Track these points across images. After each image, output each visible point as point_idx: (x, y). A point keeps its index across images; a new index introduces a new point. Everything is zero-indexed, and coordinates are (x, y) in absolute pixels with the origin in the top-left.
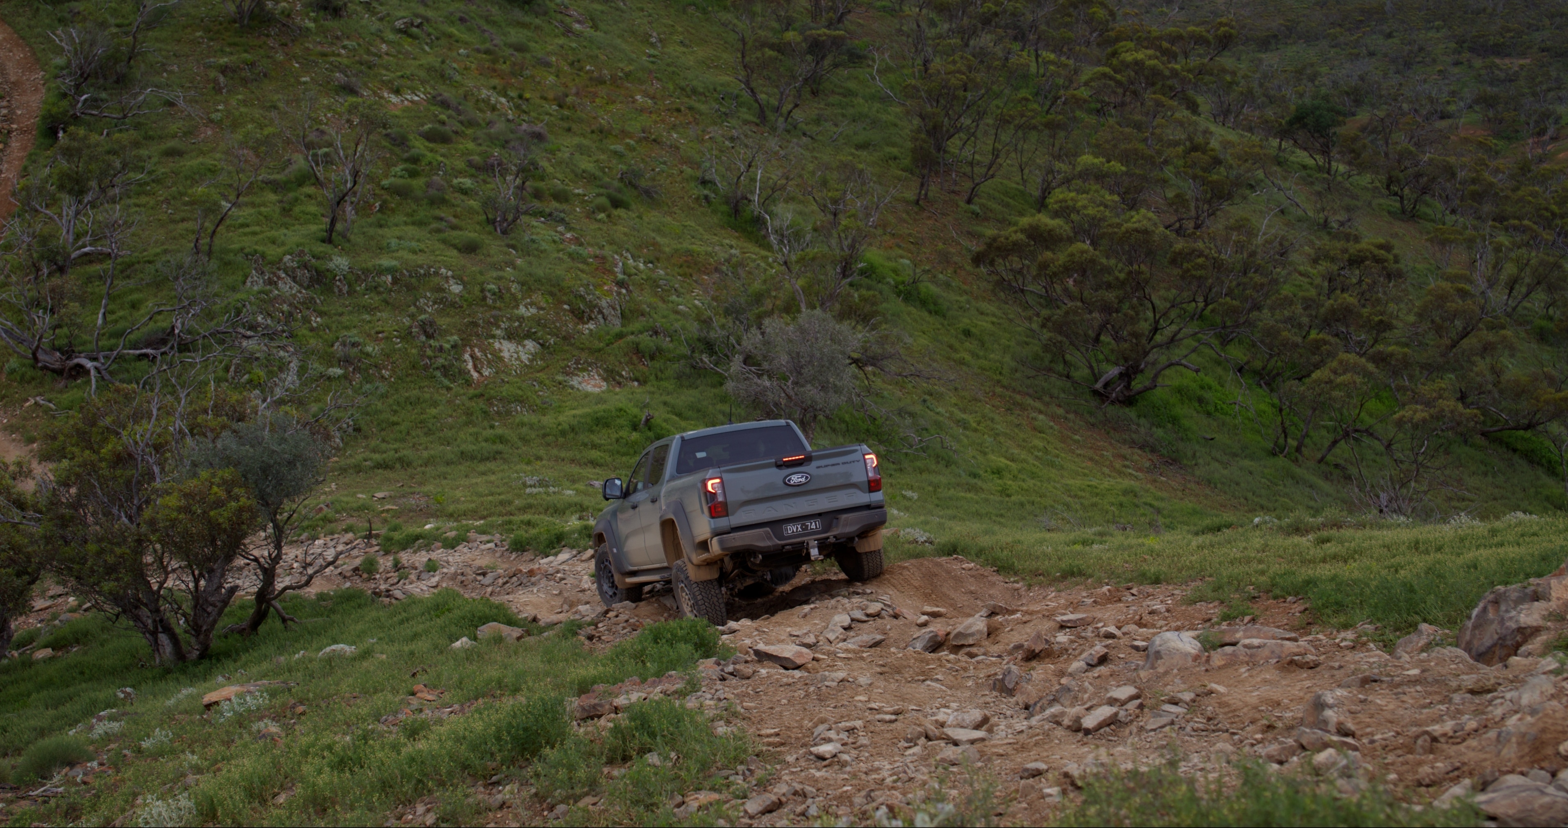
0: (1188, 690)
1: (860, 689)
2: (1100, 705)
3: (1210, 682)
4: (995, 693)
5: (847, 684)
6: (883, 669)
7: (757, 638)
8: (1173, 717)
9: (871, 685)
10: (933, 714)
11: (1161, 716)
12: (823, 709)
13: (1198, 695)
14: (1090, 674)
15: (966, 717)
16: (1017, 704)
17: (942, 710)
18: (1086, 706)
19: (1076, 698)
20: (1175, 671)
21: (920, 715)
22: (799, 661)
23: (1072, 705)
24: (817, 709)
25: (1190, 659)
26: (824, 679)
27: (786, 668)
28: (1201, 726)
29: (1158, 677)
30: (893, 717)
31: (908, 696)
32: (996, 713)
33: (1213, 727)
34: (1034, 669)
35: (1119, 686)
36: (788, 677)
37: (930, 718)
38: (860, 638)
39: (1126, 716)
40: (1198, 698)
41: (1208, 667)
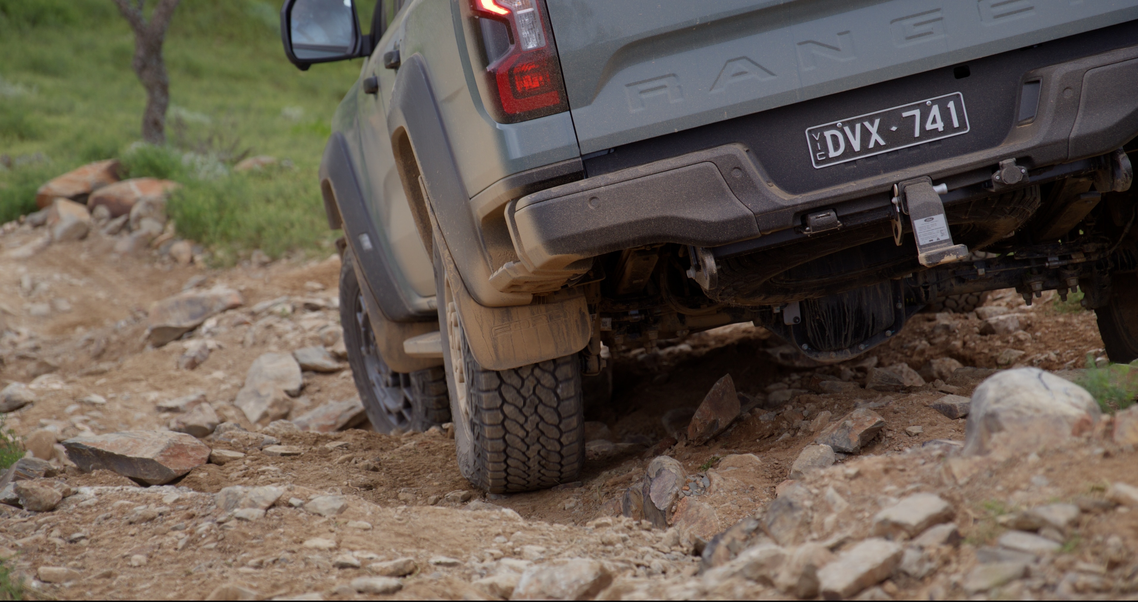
0: (1063, 499)
1: (318, 522)
2: (862, 539)
3: (1115, 480)
4: (625, 520)
5: (288, 512)
6: (373, 476)
7: (77, 419)
8: (1027, 561)
9: (341, 510)
10: (485, 572)
11: (998, 559)
12: (230, 572)
13: (1085, 511)
14: (839, 469)
15: (559, 574)
16: (678, 543)
17: (507, 561)
18: (831, 542)
19: (806, 524)
20: (1033, 458)
21: (455, 575)
22: (175, 467)
23: (798, 540)
24: (216, 572)
25: (1067, 430)
26: (234, 502)
27: (144, 484)
28: (1093, 580)
29: (993, 472)
30: (394, 582)
31: (427, 534)
32: (627, 565)
33: (1121, 583)
34: (714, 464)
35: (903, 495)
36: (146, 501)
37: (477, 580)
38: (321, 409)
39: (921, 562)
40: (1086, 518)
41: (1109, 446)
